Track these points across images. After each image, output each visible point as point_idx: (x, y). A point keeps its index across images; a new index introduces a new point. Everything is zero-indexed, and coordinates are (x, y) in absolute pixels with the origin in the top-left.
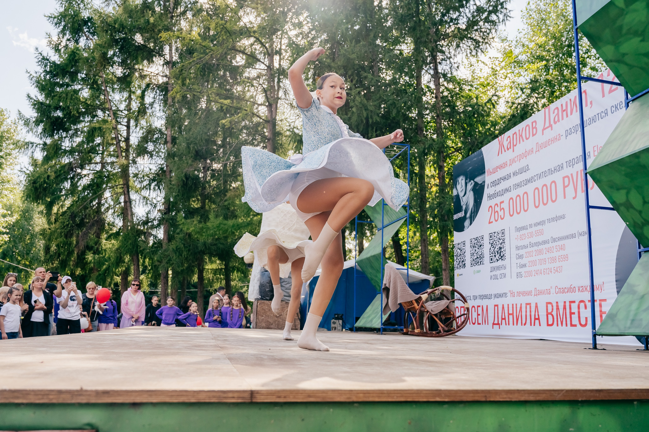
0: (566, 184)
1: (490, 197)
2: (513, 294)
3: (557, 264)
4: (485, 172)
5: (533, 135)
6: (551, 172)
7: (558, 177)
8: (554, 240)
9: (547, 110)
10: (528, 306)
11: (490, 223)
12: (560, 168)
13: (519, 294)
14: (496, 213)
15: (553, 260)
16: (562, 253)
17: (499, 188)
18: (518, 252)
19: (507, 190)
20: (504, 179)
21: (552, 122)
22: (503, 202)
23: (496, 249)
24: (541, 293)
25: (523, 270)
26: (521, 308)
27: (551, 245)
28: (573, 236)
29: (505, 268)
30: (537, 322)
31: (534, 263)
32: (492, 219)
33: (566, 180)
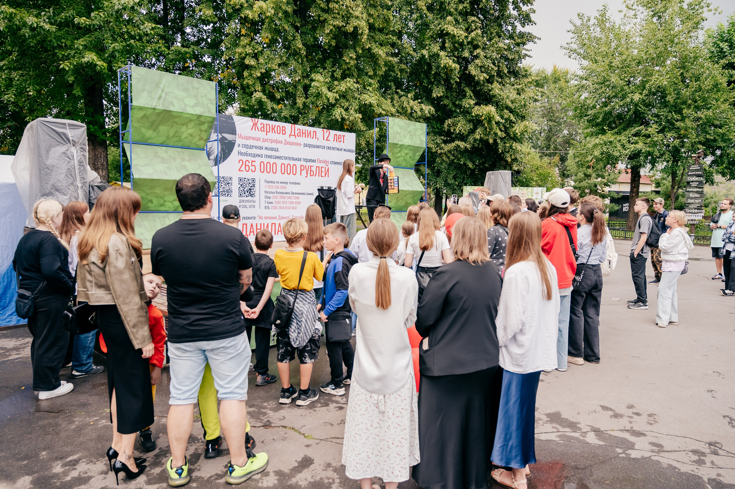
0: (302, 169)
1: (240, 153)
2: (261, 218)
3: (294, 205)
4: (236, 134)
5: (283, 134)
6: (293, 159)
7: (298, 164)
8: (293, 193)
9: (293, 126)
10: (274, 225)
11: (239, 170)
12: (300, 160)
13: (266, 218)
14: (247, 167)
15: (292, 203)
16: (297, 200)
17: (250, 151)
18: (266, 194)
19: (259, 156)
20: (256, 147)
21: (296, 134)
22: (255, 161)
23: (246, 189)
24: (283, 218)
25: (270, 205)
26: (268, 226)
27: (290, 195)
28: (304, 194)
29: (254, 202)
30: (280, 233)
31: (279, 203)
32: (243, 168)
33: (302, 167)
